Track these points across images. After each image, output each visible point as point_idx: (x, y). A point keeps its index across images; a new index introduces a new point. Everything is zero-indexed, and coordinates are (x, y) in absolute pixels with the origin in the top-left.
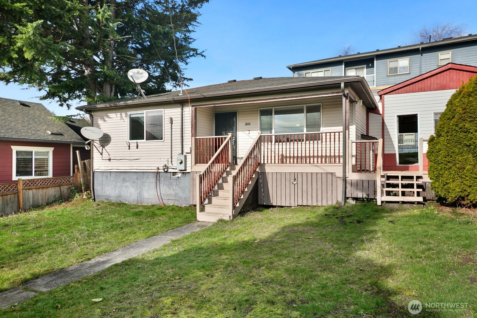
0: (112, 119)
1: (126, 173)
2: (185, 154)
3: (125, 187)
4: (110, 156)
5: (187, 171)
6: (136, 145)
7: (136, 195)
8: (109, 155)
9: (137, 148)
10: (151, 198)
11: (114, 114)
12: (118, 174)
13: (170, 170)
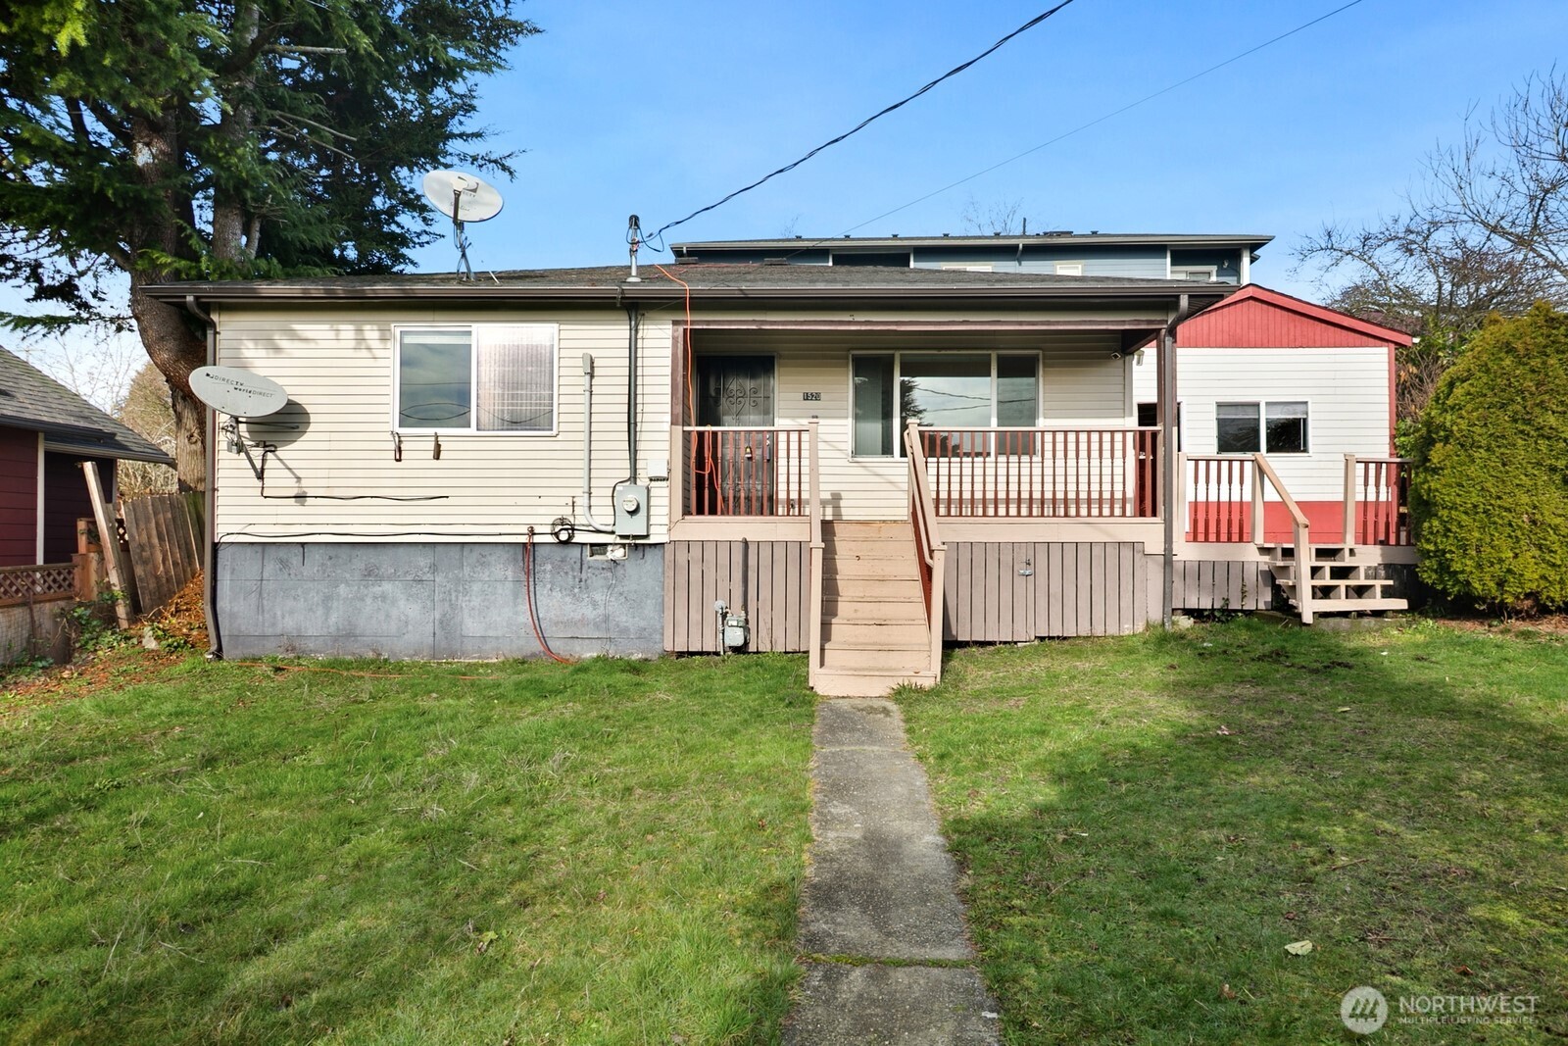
0: (312, 345)
1: (380, 549)
2: (643, 482)
3: (375, 598)
4: (304, 483)
5: (652, 540)
6: (432, 446)
7: (429, 628)
8: (299, 479)
9: (437, 456)
10: (497, 638)
11: (327, 327)
12: (344, 552)
13: (579, 538)
